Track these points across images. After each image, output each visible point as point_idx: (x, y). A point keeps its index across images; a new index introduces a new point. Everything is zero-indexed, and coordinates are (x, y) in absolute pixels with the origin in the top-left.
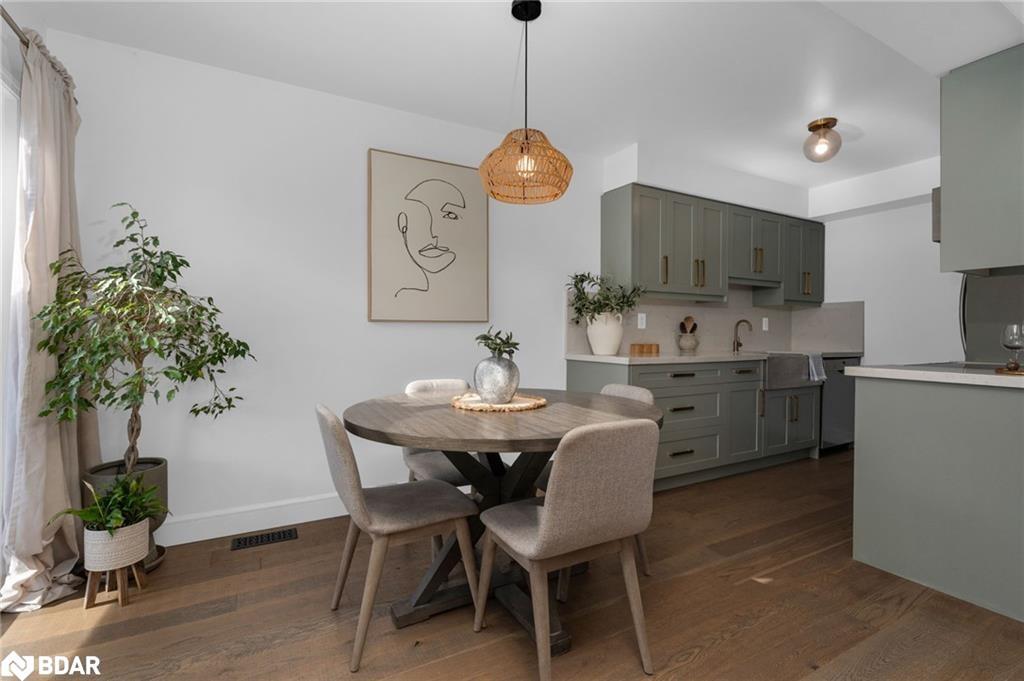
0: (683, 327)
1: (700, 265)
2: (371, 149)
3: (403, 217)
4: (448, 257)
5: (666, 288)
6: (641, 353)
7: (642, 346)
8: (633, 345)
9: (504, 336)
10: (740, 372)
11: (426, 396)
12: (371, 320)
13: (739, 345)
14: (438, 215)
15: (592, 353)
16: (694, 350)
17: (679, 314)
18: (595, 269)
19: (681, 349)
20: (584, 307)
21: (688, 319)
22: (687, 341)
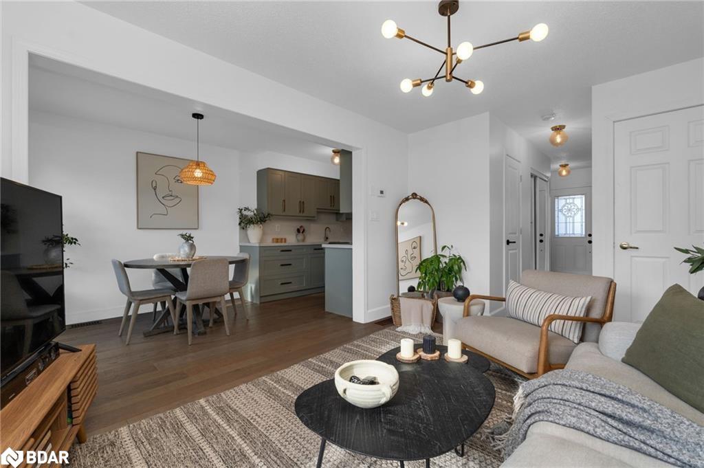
0: (298, 231)
1: (302, 204)
2: (137, 153)
3: (154, 183)
4: (178, 200)
5: (284, 214)
6: (277, 242)
7: (277, 239)
8: (273, 239)
9: (188, 235)
10: (316, 249)
11: (164, 259)
12: (138, 228)
13: (327, 238)
14: (172, 181)
15: (249, 242)
16: (304, 240)
17: (297, 225)
18: (253, 205)
19: (298, 241)
20: (245, 222)
21: (301, 227)
22: (300, 237)
